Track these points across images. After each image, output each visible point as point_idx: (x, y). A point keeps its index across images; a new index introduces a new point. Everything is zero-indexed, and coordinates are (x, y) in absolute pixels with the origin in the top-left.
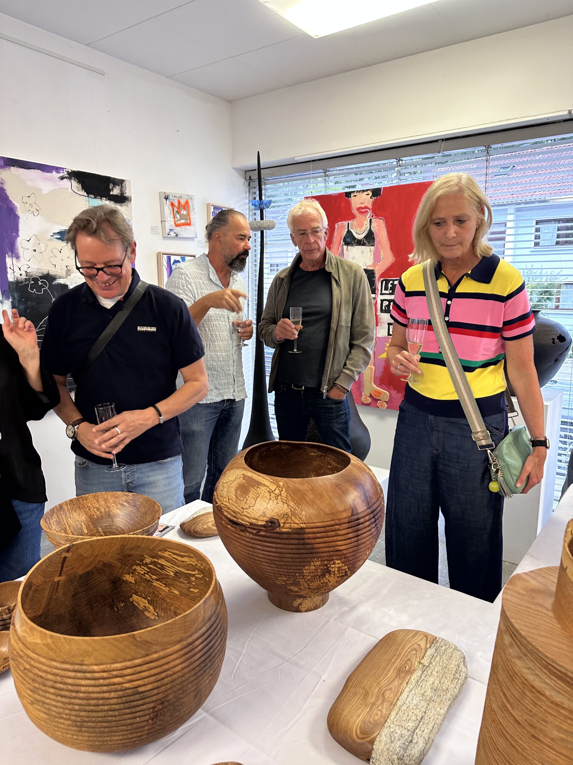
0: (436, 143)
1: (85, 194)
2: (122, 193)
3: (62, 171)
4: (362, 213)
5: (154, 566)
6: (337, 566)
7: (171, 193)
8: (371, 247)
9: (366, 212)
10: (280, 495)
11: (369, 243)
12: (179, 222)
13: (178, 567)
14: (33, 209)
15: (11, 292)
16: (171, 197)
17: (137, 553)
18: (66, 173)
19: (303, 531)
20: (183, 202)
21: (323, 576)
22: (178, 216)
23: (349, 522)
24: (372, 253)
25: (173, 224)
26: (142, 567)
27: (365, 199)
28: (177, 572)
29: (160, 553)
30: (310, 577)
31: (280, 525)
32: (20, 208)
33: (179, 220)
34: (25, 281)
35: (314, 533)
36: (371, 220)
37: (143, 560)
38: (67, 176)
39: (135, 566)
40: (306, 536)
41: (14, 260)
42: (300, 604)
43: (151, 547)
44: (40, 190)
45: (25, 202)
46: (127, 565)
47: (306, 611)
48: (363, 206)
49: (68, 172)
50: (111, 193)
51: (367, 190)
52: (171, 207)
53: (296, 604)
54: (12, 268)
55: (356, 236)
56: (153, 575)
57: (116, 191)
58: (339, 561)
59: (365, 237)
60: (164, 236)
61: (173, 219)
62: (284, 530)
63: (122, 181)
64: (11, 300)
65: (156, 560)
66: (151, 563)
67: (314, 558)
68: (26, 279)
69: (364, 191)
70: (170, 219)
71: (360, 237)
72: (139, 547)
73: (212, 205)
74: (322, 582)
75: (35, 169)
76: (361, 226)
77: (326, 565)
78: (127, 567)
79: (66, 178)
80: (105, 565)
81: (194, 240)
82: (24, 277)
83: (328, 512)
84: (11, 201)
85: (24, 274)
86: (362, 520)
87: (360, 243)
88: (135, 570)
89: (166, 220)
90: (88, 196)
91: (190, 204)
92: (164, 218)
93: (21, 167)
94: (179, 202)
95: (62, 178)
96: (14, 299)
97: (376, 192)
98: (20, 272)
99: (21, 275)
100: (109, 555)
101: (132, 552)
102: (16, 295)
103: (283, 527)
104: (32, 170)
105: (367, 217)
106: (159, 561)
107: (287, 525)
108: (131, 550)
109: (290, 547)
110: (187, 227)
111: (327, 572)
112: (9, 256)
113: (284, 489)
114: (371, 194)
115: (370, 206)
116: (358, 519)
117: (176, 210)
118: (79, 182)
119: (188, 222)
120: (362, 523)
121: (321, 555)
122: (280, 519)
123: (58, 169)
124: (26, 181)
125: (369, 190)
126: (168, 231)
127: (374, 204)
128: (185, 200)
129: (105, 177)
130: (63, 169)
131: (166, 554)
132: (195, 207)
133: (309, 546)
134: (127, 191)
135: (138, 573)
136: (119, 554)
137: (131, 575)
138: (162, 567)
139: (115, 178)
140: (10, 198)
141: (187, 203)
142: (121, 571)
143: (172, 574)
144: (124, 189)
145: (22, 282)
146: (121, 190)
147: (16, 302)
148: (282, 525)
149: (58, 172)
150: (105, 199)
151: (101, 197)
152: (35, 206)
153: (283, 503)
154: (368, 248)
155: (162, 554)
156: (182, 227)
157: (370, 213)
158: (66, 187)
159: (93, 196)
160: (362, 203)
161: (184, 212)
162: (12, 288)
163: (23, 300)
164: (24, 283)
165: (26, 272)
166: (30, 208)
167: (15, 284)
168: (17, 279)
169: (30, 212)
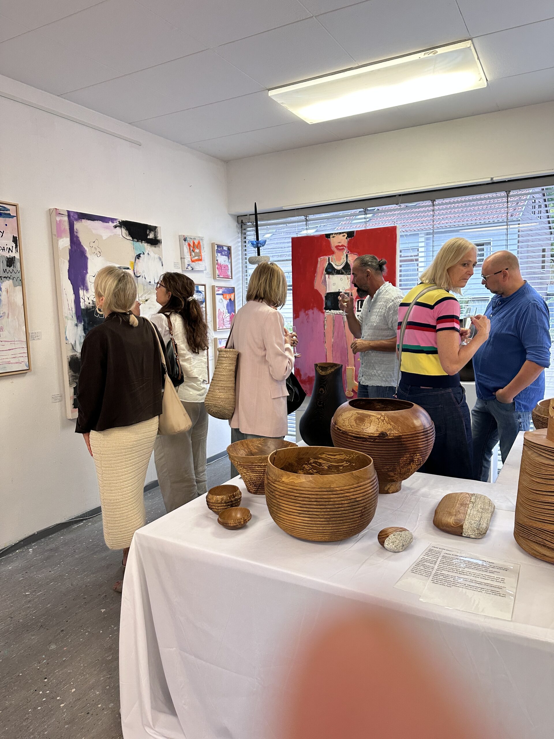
0: (394, 197)
1: (131, 238)
2: (156, 237)
3: (115, 221)
4: (340, 250)
5: (315, 464)
6: (418, 457)
7: (188, 236)
8: (348, 276)
9: (343, 249)
10: (385, 419)
11: (346, 272)
12: (194, 259)
13: (331, 462)
14: (97, 252)
15: (83, 317)
16: (188, 239)
17: (306, 457)
18: (118, 223)
19: (401, 437)
20: (196, 242)
21: (410, 464)
22: (193, 254)
23: (423, 432)
24: (349, 280)
25: (190, 260)
26: (308, 465)
27: (342, 240)
28: (330, 466)
29: (319, 456)
30: (403, 465)
31: (388, 435)
32: (89, 251)
33: (194, 257)
34: (92, 308)
35: (406, 438)
36: (347, 255)
37: (309, 461)
38: (119, 225)
39: (304, 465)
40: (402, 440)
41: (85, 291)
42: (389, 489)
43: (314, 453)
44: (101, 237)
45: (91, 246)
46: (300, 465)
47: (392, 493)
48: (340, 244)
49: (119, 222)
50: (148, 237)
51: (343, 233)
52: (188, 247)
53: (386, 489)
54: (83, 298)
55: (336, 267)
56: (314, 470)
57: (151, 236)
58: (419, 454)
59: (343, 268)
60: (183, 270)
61: (190, 257)
62: (390, 437)
63: (155, 228)
64: (83, 324)
65: (317, 460)
66: (314, 463)
67: (406, 452)
68: (92, 306)
69: (340, 233)
70: (188, 257)
71: (339, 268)
72: (308, 453)
73: (216, 244)
74: (408, 468)
75: (98, 220)
76: (339, 259)
77: (412, 457)
78: (300, 466)
79: (118, 226)
80: (289, 464)
81: (203, 272)
82: (91, 305)
83: (413, 427)
84: (82, 246)
85: (91, 302)
86: (429, 432)
87: (339, 272)
88: (304, 467)
89: (185, 257)
90: (133, 240)
91: (201, 244)
92: (184, 255)
93: (89, 220)
94: (194, 243)
95: (116, 227)
96: (85, 322)
97: (350, 234)
98: (89, 301)
99: (89, 303)
100: (292, 458)
101: (303, 456)
102: (86, 319)
103: (389, 436)
104: (96, 221)
105: (344, 252)
106: (318, 461)
107: (391, 435)
108: (303, 455)
109: (394, 446)
110: (200, 262)
111: (412, 461)
112: (81, 289)
113: (386, 417)
114: (346, 235)
115: (346, 245)
116: (427, 431)
117: (191, 249)
118: (127, 229)
119: (200, 258)
120: (429, 433)
121: (410, 450)
122: (387, 432)
123: (112, 220)
124: (92, 230)
125: (345, 232)
126: (186, 266)
127: (349, 243)
128: (197, 241)
129: (144, 224)
130: (116, 219)
131: (324, 456)
132: (205, 246)
133: (404, 446)
134: (159, 235)
135: (306, 469)
136: (297, 458)
137: (302, 470)
138: (320, 464)
139: (150, 225)
140: (82, 244)
141: (199, 243)
142: (297, 468)
143: (326, 468)
144: (157, 234)
145: (90, 309)
146: (155, 235)
147: (86, 325)
148: (389, 435)
149: (113, 222)
150: (144, 242)
151: (142, 241)
152: (98, 250)
153: (387, 423)
154: (346, 276)
155: (321, 456)
156: (196, 262)
157: (346, 250)
158: (118, 233)
159: (136, 240)
160: (339, 243)
161: (197, 251)
162: (83, 314)
163: (91, 323)
164: (91, 310)
165: (93, 301)
166: (95, 251)
167: (85, 310)
168: (87, 307)
169: (95, 254)
